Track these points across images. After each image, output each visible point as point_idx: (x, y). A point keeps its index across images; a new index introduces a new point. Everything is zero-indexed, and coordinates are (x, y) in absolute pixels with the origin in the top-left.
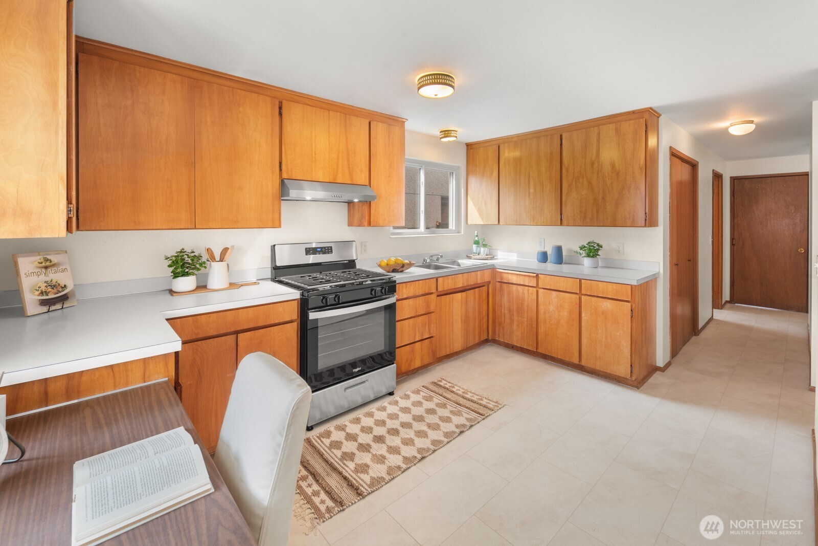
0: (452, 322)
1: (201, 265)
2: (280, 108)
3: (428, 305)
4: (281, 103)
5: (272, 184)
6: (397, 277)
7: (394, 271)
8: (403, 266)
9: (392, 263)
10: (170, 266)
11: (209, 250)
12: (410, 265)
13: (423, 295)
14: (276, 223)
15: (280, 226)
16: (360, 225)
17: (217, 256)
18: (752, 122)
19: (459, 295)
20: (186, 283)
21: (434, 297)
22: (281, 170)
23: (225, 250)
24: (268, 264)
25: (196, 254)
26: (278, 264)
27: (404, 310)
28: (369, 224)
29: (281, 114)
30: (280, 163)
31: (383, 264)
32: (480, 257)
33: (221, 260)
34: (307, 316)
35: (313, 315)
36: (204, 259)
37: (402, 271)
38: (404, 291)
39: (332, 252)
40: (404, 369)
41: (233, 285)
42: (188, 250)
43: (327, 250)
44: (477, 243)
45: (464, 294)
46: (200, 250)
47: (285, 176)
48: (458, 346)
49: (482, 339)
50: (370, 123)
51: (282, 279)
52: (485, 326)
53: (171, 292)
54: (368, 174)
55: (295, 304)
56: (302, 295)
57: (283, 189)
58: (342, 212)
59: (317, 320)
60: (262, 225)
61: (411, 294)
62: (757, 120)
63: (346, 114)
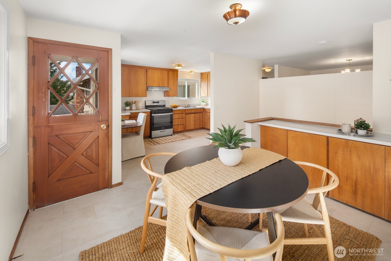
0: (190, 122)
1: (131, 104)
2: (147, 71)
3: (182, 116)
4: (147, 70)
5: (145, 88)
6: (174, 109)
7: (174, 108)
8: (176, 106)
9: (174, 106)
10: (125, 104)
11: (132, 101)
12: (179, 106)
13: (181, 113)
14: (146, 96)
15: (146, 97)
16: (166, 96)
17: (134, 102)
18: (270, 68)
19: (192, 115)
20: (128, 108)
21: (184, 114)
22: (147, 84)
23: (135, 102)
24: (144, 105)
25: (130, 102)
26: (146, 105)
27: (175, 117)
28: (168, 96)
29: (147, 72)
30: (147, 83)
31: (172, 106)
32: (203, 105)
33: (134, 104)
34: (152, 115)
35: (153, 115)
36: (131, 103)
37: (176, 108)
38: (176, 112)
39: (159, 103)
40: (176, 130)
41: (136, 109)
42: (128, 101)
43: (158, 102)
44: (203, 101)
45: (194, 114)
46: (130, 101)
47: (148, 86)
48: (192, 127)
49: (200, 127)
50: (168, 72)
51: (147, 108)
52: (202, 124)
53: (125, 110)
54: (167, 84)
55: (149, 112)
56: (151, 111)
57: (147, 89)
58: (162, 94)
59: (154, 116)
60: (143, 96)
61: (178, 113)
62: (271, 68)
63: (162, 70)
